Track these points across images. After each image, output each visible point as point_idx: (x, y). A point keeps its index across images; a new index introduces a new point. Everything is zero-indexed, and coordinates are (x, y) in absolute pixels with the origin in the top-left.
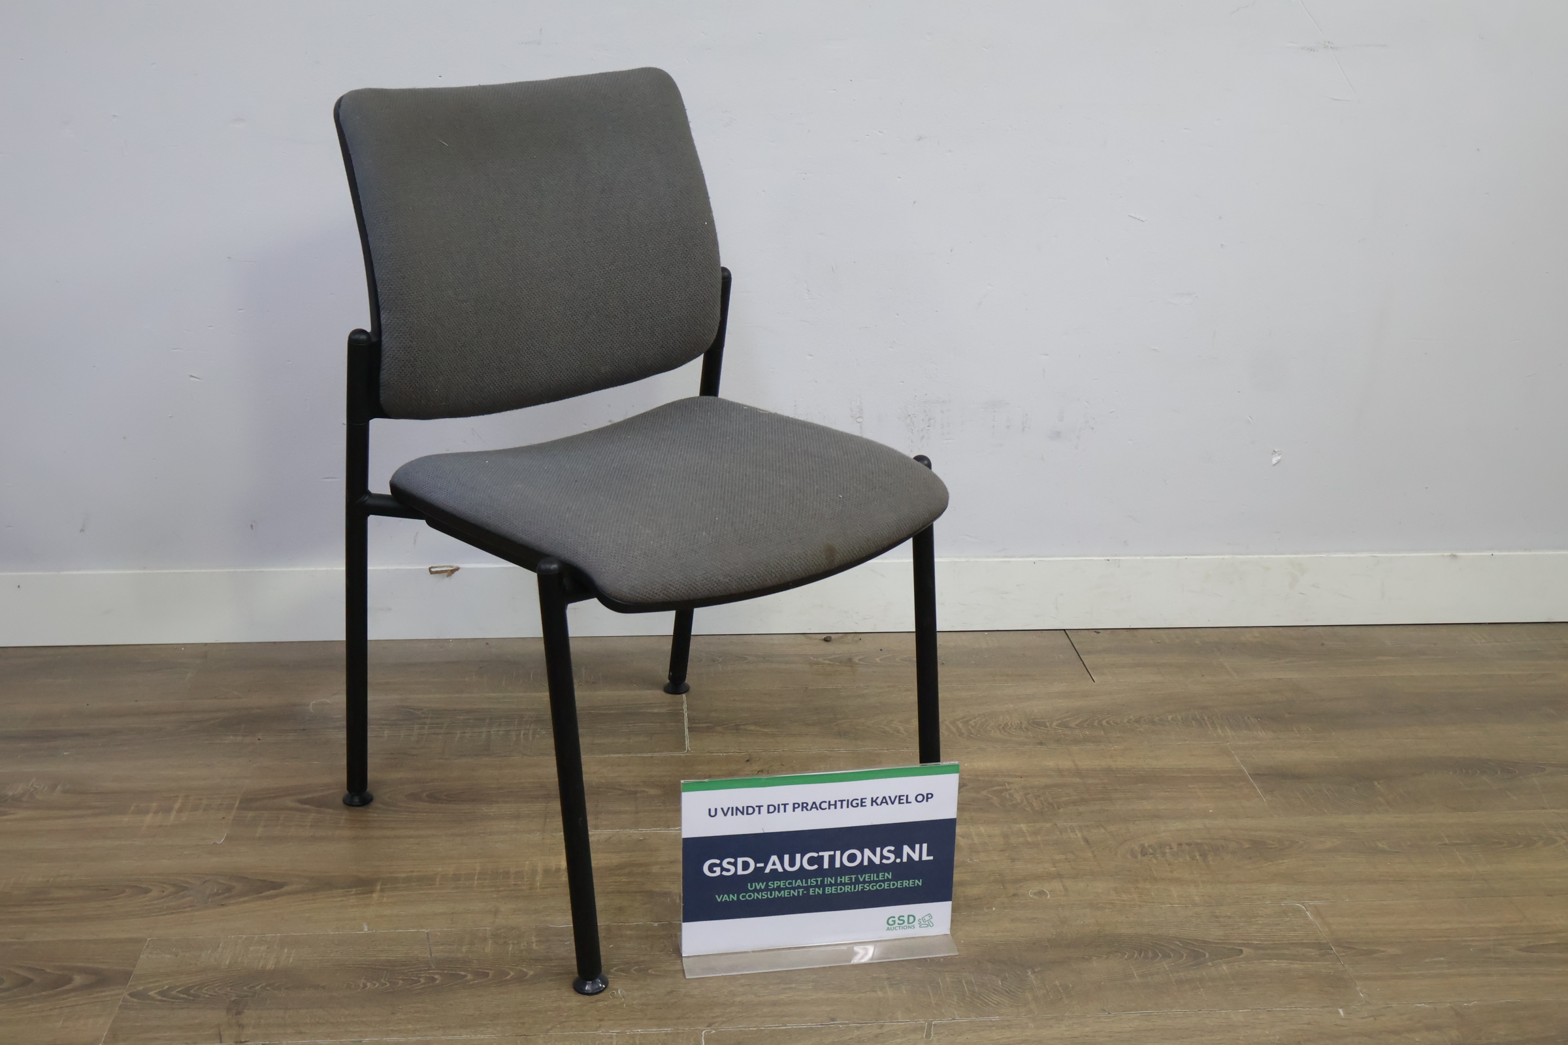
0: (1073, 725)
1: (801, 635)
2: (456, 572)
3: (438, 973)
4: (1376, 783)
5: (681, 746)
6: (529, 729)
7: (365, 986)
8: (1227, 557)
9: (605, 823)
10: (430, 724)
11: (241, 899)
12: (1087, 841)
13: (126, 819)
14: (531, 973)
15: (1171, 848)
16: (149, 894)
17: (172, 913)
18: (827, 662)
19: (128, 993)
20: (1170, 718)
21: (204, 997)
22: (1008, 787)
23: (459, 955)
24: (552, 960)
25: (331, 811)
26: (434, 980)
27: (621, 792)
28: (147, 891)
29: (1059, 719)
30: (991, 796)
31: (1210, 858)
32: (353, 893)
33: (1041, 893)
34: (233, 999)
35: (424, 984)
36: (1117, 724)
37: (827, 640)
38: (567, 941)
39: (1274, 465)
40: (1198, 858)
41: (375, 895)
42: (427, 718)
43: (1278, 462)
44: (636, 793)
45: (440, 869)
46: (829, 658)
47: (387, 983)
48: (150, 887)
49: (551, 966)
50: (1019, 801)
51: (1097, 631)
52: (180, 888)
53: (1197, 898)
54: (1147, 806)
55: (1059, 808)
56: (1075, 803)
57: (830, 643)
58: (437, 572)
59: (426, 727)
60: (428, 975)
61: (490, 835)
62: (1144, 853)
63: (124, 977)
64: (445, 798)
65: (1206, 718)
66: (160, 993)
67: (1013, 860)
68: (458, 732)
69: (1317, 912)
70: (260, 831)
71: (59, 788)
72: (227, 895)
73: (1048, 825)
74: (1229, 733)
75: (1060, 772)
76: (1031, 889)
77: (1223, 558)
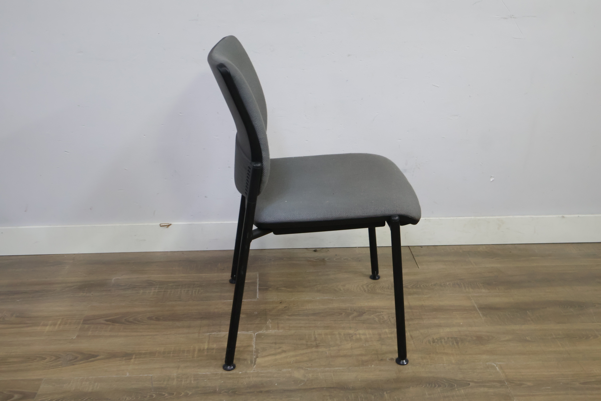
0: (409, 287)
1: (305, 249)
2: (170, 226)
3: (154, 394)
4: (528, 312)
5: (255, 297)
6: (196, 290)
7: (126, 399)
8: (473, 217)
9: (223, 329)
10: (159, 287)
11: (81, 362)
12: (411, 336)
13: (39, 328)
14: (190, 393)
15: (445, 340)
16: (46, 360)
17: (53, 368)
18: (315, 260)
20: (448, 283)
22: (382, 313)
23: (163, 386)
24: (199, 388)
25: (118, 324)
26: (153, 396)
28: (45, 359)
30: (375, 317)
31: (460, 344)
32: (124, 359)
33: (392, 359)
35: (148, 398)
36: (427, 286)
37: (315, 251)
38: (205, 380)
39: (491, 182)
40: (455, 344)
41: (132, 360)
42: (157, 285)
43: (493, 180)
45: (158, 349)
46: (316, 258)
47: (134, 397)
48: (46, 357)
49: (198, 390)
50: (386, 320)
51: (421, 247)
52: (58, 358)
53: (453, 361)
54: (436, 321)
56: (408, 320)
58: (163, 226)
59: (157, 289)
60: (150, 394)
61: (178, 335)
62: (434, 342)
63: (33, 395)
64: (162, 319)
65: (462, 284)
67: (382, 345)
68: (169, 291)
69: (501, 368)
70: (90, 333)
71: (14, 315)
72: (75, 360)
74: (471, 290)
76: (388, 357)
77: (471, 218)
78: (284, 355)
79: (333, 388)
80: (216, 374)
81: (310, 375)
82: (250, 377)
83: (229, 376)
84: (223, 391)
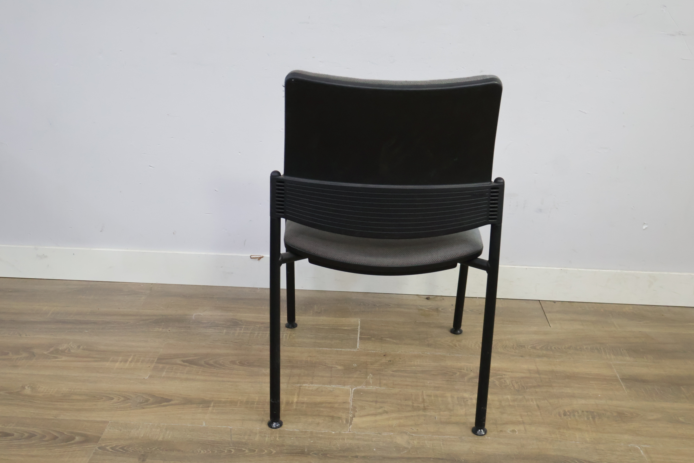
0: (538, 348)
1: (417, 296)
2: (262, 259)
3: (233, 449)
4: (682, 387)
5: (355, 347)
6: (288, 334)
7: (200, 452)
8: (619, 271)
9: (316, 381)
10: (245, 328)
11: (152, 406)
12: (538, 406)
13: (107, 364)
14: (275, 452)
15: (578, 413)
16: (113, 401)
17: (121, 410)
18: (427, 309)
19: (98, 446)
20: (585, 347)
21: (130, 452)
22: (504, 376)
23: (244, 441)
24: (285, 446)
25: (196, 366)
26: (231, 451)
27: (325, 367)
28: (112, 399)
29: (532, 345)
30: (495, 380)
31: (596, 419)
32: (201, 407)
33: (514, 431)
34: (142, 453)
35: (226, 453)
36: (559, 349)
37: (428, 299)
38: (292, 437)
39: (644, 230)
40: (591, 419)
41: (210, 409)
42: (243, 325)
43: (646, 228)
44: (332, 367)
45: (240, 398)
46: (428, 307)
47: (210, 451)
48: (114, 397)
49: (283, 449)
50: (508, 384)
51: (554, 302)
52: (127, 399)
53: (588, 439)
54: (569, 390)
55: (527, 389)
56: (534, 387)
57: (429, 300)
58: (253, 258)
59: (243, 329)
60: (228, 449)
61: (264, 383)
62: (565, 415)
63: (96, 439)
64: (247, 364)
65: (602, 349)
66: (112, 448)
67: (502, 413)
68: (256, 333)
69: (646, 452)
70: (164, 374)
71: (81, 347)
72: (146, 403)
73: (520, 397)
74: (613, 357)
75: (529, 371)
76: (509, 429)
77: (617, 272)
78: (385, 416)
79: (442, 459)
80: (306, 432)
81: (415, 442)
82: (344, 439)
83: (320, 435)
84: (313, 453)
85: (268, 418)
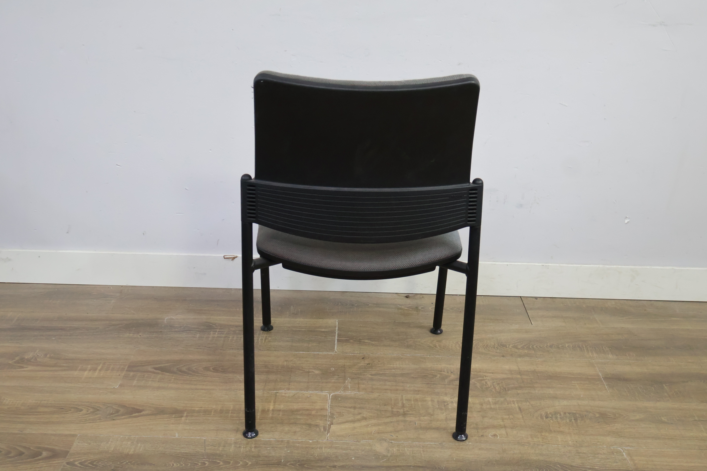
0: (519, 347)
1: (396, 294)
2: (236, 259)
3: (207, 461)
4: (664, 385)
5: (332, 349)
6: (263, 337)
7: (173, 465)
8: (601, 266)
9: (293, 387)
10: (219, 332)
11: (123, 417)
12: (520, 408)
13: (76, 373)
14: (250, 463)
15: (560, 415)
16: (81, 412)
17: (90, 423)
18: (406, 308)
19: (66, 462)
20: (567, 345)
21: (100, 467)
22: (485, 378)
23: (218, 452)
24: (260, 457)
25: (168, 374)
26: (205, 464)
27: (302, 372)
28: (81, 410)
29: (513, 344)
30: (476, 382)
31: (579, 421)
32: (173, 417)
33: (495, 435)
34: (113, 468)
35: (200, 466)
36: (541, 347)
37: (407, 297)
38: (268, 448)
39: (626, 224)
40: (573, 421)
41: (183, 418)
42: (217, 329)
43: (628, 222)
44: (309, 372)
45: (214, 407)
46: (407, 306)
47: (183, 464)
48: (83, 409)
49: (259, 460)
50: (490, 386)
51: (536, 298)
52: (96, 410)
53: (570, 442)
54: (551, 391)
55: (508, 390)
56: (516, 388)
57: (408, 298)
58: (227, 258)
59: (217, 333)
60: (202, 461)
61: (239, 390)
62: (547, 417)
63: (65, 454)
64: (221, 370)
65: (584, 347)
66: (80, 463)
67: (483, 417)
68: (230, 336)
69: (629, 454)
70: (135, 383)
71: (48, 356)
72: (116, 414)
73: (502, 399)
74: (595, 355)
75: (511, 372)
76: (491, 433)
77: (599, 267)
78: (364, 423)
79: (422, 467)
80: (282, 441)
81: (394, 449)
82: (322, 448)
83: (297, 445)
84: (289, 463)
85: (243, 428)
